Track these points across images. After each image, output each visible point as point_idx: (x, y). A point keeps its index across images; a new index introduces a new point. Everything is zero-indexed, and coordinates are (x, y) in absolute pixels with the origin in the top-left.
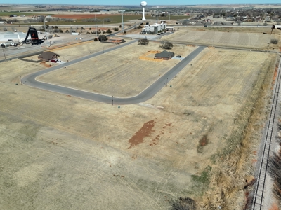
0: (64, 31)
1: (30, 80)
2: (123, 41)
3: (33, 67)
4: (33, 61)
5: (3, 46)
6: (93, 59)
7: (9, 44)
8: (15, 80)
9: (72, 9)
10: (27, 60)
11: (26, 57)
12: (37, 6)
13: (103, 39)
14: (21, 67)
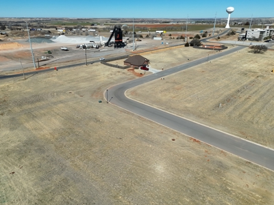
1: (117, 94)
2: (224, 47)
3: (119, 76)
4: (119, 67)
5: (84, 47)
6: (197, 68)
7: (91, 45)
9: (143, 21)
11: (109, 61)
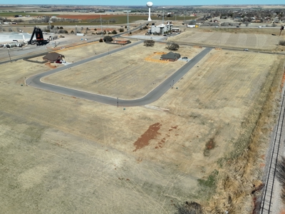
0: (69, 32)
1: (35, 81)
2: (129, 42)
3: (38, 68)
4: (38, 62)
5: (8, 46)
6: (98, 60)
7: (14, 44)
8: (20, 81)
9: (78, 9)
10: (32, 61)
11: (31, 57)
12: (42, 6)
13: (108, 40)
14: (25, 68)
